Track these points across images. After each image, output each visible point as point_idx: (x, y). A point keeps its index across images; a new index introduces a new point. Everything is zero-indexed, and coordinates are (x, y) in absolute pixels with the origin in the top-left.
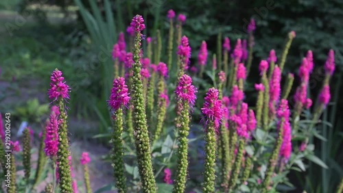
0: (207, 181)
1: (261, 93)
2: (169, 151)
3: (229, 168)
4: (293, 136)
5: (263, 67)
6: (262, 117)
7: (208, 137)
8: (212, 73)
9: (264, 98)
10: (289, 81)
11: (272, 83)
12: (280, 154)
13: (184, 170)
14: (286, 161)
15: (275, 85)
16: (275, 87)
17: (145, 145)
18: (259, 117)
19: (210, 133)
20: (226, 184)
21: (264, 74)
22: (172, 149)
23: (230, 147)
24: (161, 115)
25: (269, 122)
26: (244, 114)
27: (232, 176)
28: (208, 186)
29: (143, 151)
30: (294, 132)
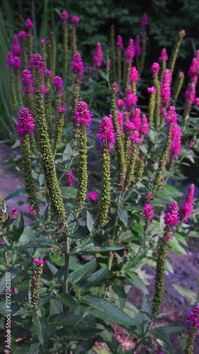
0: (104, 192)
1: (153, 96)
2: (70, 158)
3: (125, 170)
4: (183, 133)
5: (155, 69)
6: (155, 117)
7: (103, 157)
8: (106, 75)
9: (156, 100)
10: (180, 79)
11: (163, 87)
12: (171, 151)
13: (84, 182)
14: (177, 158)
15: (165, 89)
16: (165, 91)
17: (51, 165)
18: (151, 118)
19: (104, 155)
20: (122, 184)
21: (156, 76)
22: (72, 157)
23: (125, 151)
24: (60, 127)
25: (161, 123)
26: (137, 119)
27: (127, 177)
28: (105, 197)
29: (49, 170)
30: (184, 129)
